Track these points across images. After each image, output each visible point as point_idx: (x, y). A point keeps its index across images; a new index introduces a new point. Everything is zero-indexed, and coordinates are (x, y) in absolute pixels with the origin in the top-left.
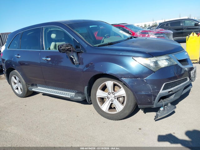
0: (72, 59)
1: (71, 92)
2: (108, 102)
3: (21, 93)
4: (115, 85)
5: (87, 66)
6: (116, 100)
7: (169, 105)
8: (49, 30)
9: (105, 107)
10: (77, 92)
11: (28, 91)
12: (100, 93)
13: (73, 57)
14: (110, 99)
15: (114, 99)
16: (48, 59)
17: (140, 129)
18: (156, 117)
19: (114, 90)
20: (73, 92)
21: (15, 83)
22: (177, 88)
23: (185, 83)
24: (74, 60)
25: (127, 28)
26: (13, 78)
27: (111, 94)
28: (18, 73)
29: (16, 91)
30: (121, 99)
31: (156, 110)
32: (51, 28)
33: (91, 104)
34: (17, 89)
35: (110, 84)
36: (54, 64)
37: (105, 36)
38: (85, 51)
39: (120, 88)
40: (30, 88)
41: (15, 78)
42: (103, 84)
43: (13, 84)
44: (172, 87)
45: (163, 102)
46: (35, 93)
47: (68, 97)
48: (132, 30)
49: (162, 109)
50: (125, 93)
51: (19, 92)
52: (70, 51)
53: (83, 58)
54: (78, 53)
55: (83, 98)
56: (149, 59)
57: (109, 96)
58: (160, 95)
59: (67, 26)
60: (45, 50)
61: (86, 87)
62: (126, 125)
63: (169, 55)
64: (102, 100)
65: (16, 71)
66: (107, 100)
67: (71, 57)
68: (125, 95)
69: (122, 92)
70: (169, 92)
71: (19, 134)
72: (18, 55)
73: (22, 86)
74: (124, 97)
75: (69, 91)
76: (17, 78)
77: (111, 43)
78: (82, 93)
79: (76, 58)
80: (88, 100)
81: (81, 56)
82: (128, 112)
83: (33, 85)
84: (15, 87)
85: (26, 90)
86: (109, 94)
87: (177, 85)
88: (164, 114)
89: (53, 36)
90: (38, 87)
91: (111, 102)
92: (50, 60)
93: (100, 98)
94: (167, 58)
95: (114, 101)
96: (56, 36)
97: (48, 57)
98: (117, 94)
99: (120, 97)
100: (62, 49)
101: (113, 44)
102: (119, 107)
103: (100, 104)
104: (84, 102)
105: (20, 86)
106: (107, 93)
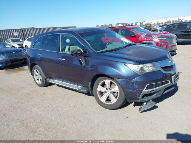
0: (80, 61)
1: (79, 85)
2: (106, 95)
3: (41, 83)
4: (111, 83)
5: (92, 67)
6: (112, 94)
7: (151, 101)
8: (65, 36)
9: (103, 99)
10: (83, 86)
11: (46, 82)
12: (100, 88)
13: (81, 60)
14: (107, 94)
15: (110, 93)
16: (63, 59)
17: (127, 117)
18: (140, 109)
19: (111, 87)
20: (81, 86)
21: (36, 75)
22: (158, 89)
23: (166, 85)
24: (82, 62)
25: (133, 30)
26: (35, 71)
27: (108, 90)
28: (39, 68)
29: (37, 81)
30: (115, 94)
31: (141, 104)
32: (66, 35)
33: (93, 96)
34: (38, 80)
35: (107, 82)
36: (67, 62)
37: (109, 41)
38: (91, 56)
39: (115, 85)
40: (48, 80)
41: (37, 71)
42: (103, 81)
43: (35, 76)
44: (153, 88)
45: (146, 98)
46: (51, 84)
47: (76, 89)
48: (137, 33)
49: (145, 104)
50: (118, 89)
51: (39, 82)
52: (80, 55)
53: (89, 61)
54: (85, 57)
55: (87, 91)
56: (137, 65)
57: (107, 91)
58: (143, 93)
59: (78, 35)
60: (61, 52)
61: (90, 83)
62: (118, 114)
63: (154, 63)
64: (102, 93)
65: (37, 66)
66: (105, 93)
67: (80, 60)
68: (118, 91)
69: (116, 89)
70: (151, 91)
71: (40, 114)
72: (40, 54)
73: (41, 78)
74: (117, 92)
75: (78, 85)
76: (38, 71)
77: (111, 50)
78: (87, 87)
79: (84, 61)
80: (91, 93)
81: (87, 59)
82: (120, 104)
83: (50, 78)
84: (36, 78)
85: (45, 81)
86: (107, 89)
87: (158, 87)
88: (146, 108)
89: (68, 41)
90: (54, 80)
91: (108, 96)
92: (65, 60)
93: (100, 92)
94: (152, 65)
95: (110, 95)
96: (70, 41)
97: (63, 58)
98: (113, 90)
99: (114, 92)
100: (74, 54)
101: (113, 51)
102: (114, 100)
103: (100, 96)
104: (88, 94)
105: (40, 78)
106: (105, 89)
